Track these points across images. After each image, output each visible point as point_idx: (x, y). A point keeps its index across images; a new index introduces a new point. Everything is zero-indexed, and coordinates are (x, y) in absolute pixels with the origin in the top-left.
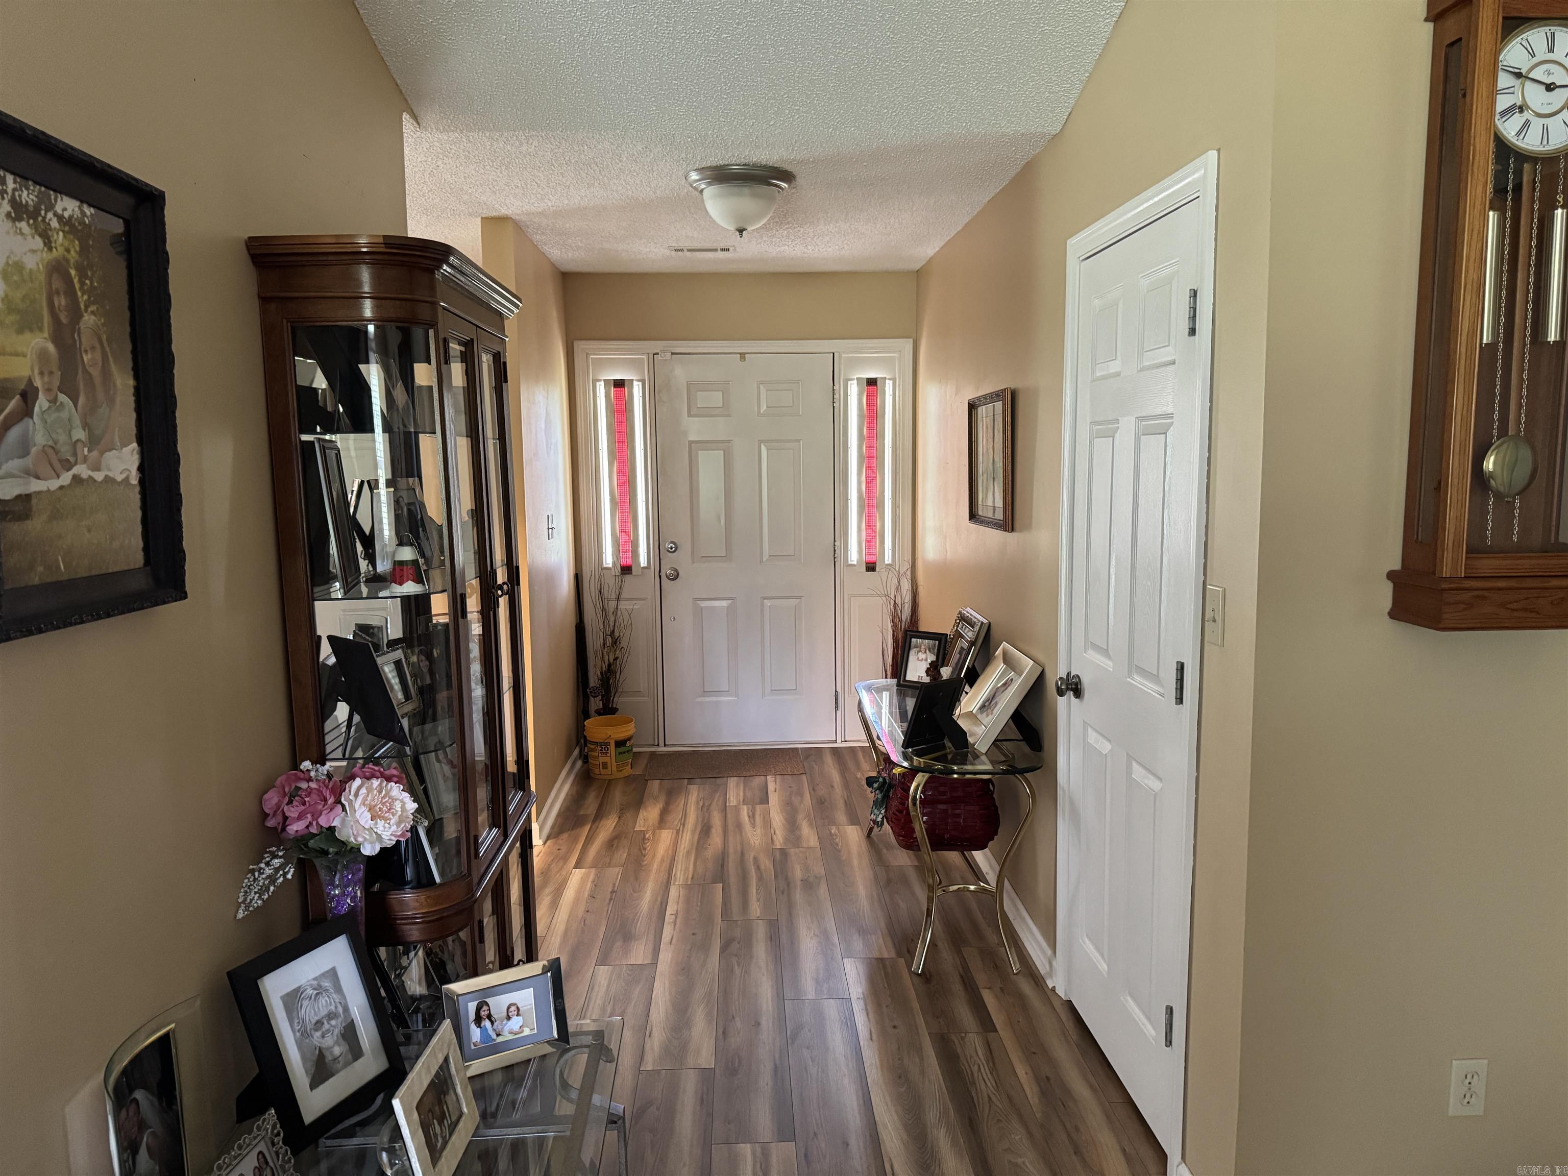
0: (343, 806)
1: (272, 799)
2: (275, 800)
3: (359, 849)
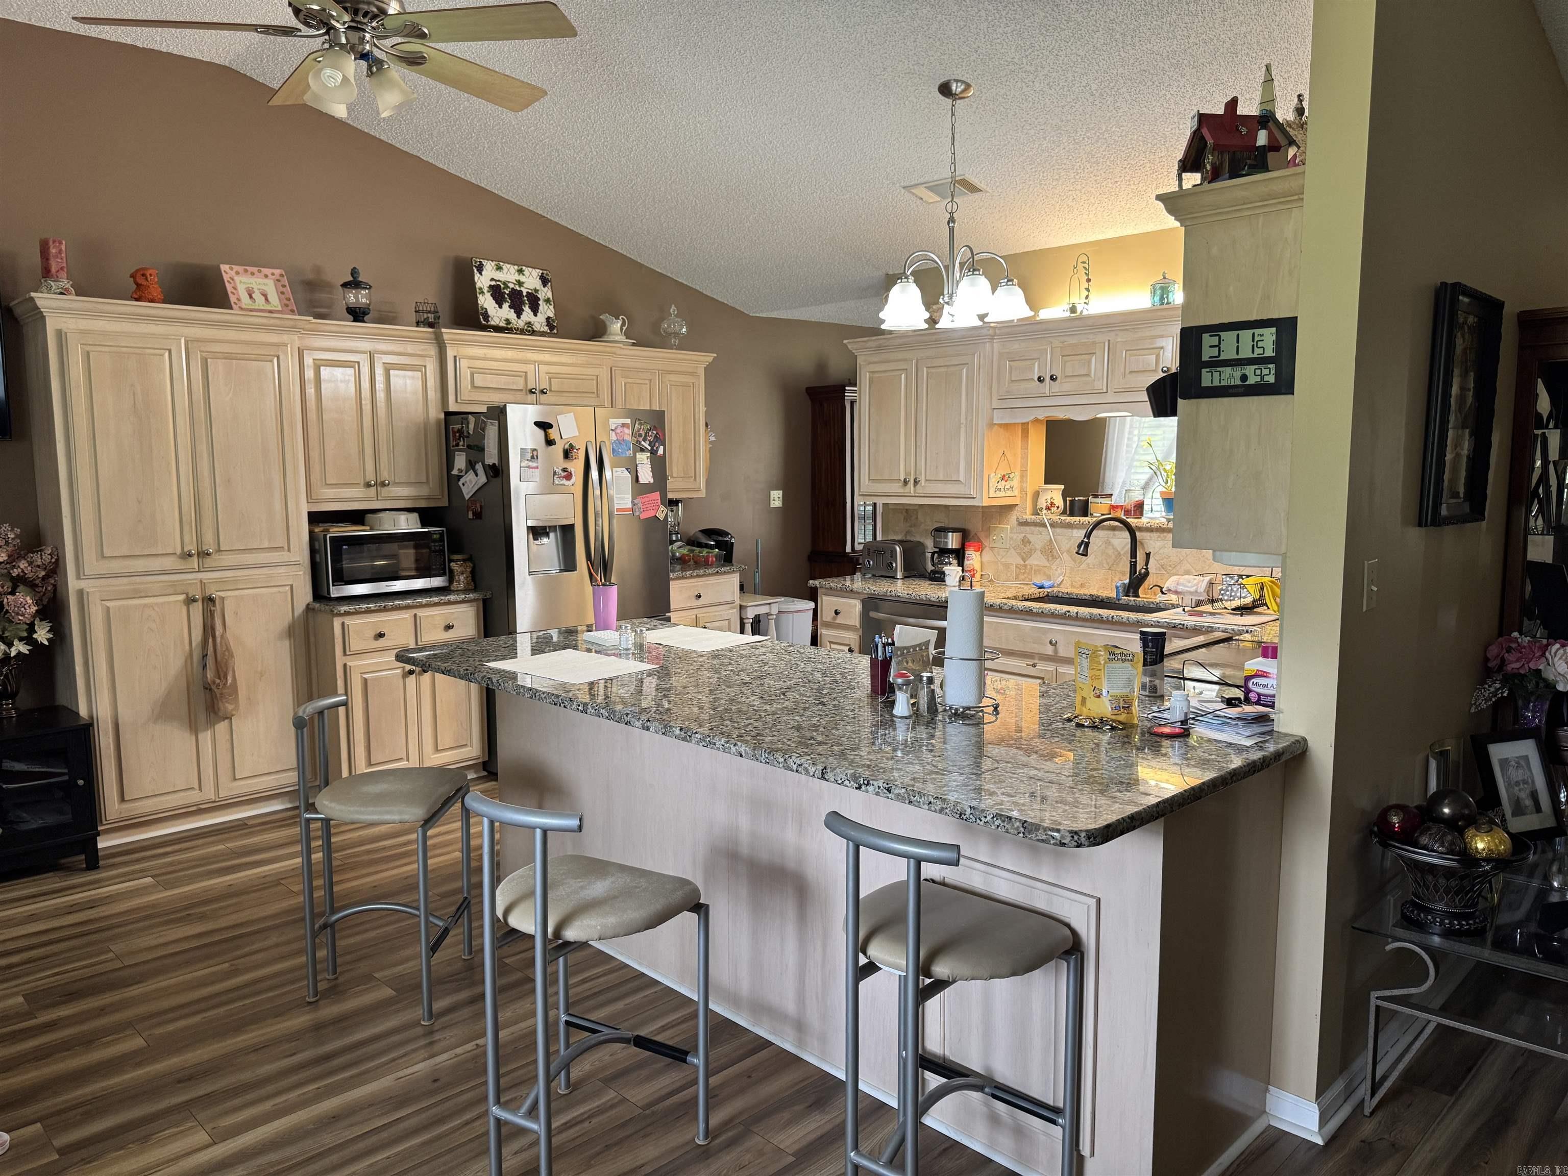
0: (1547, 659)
1: (1493, 651)
2: (1496, 651)
3: (1555, 687)
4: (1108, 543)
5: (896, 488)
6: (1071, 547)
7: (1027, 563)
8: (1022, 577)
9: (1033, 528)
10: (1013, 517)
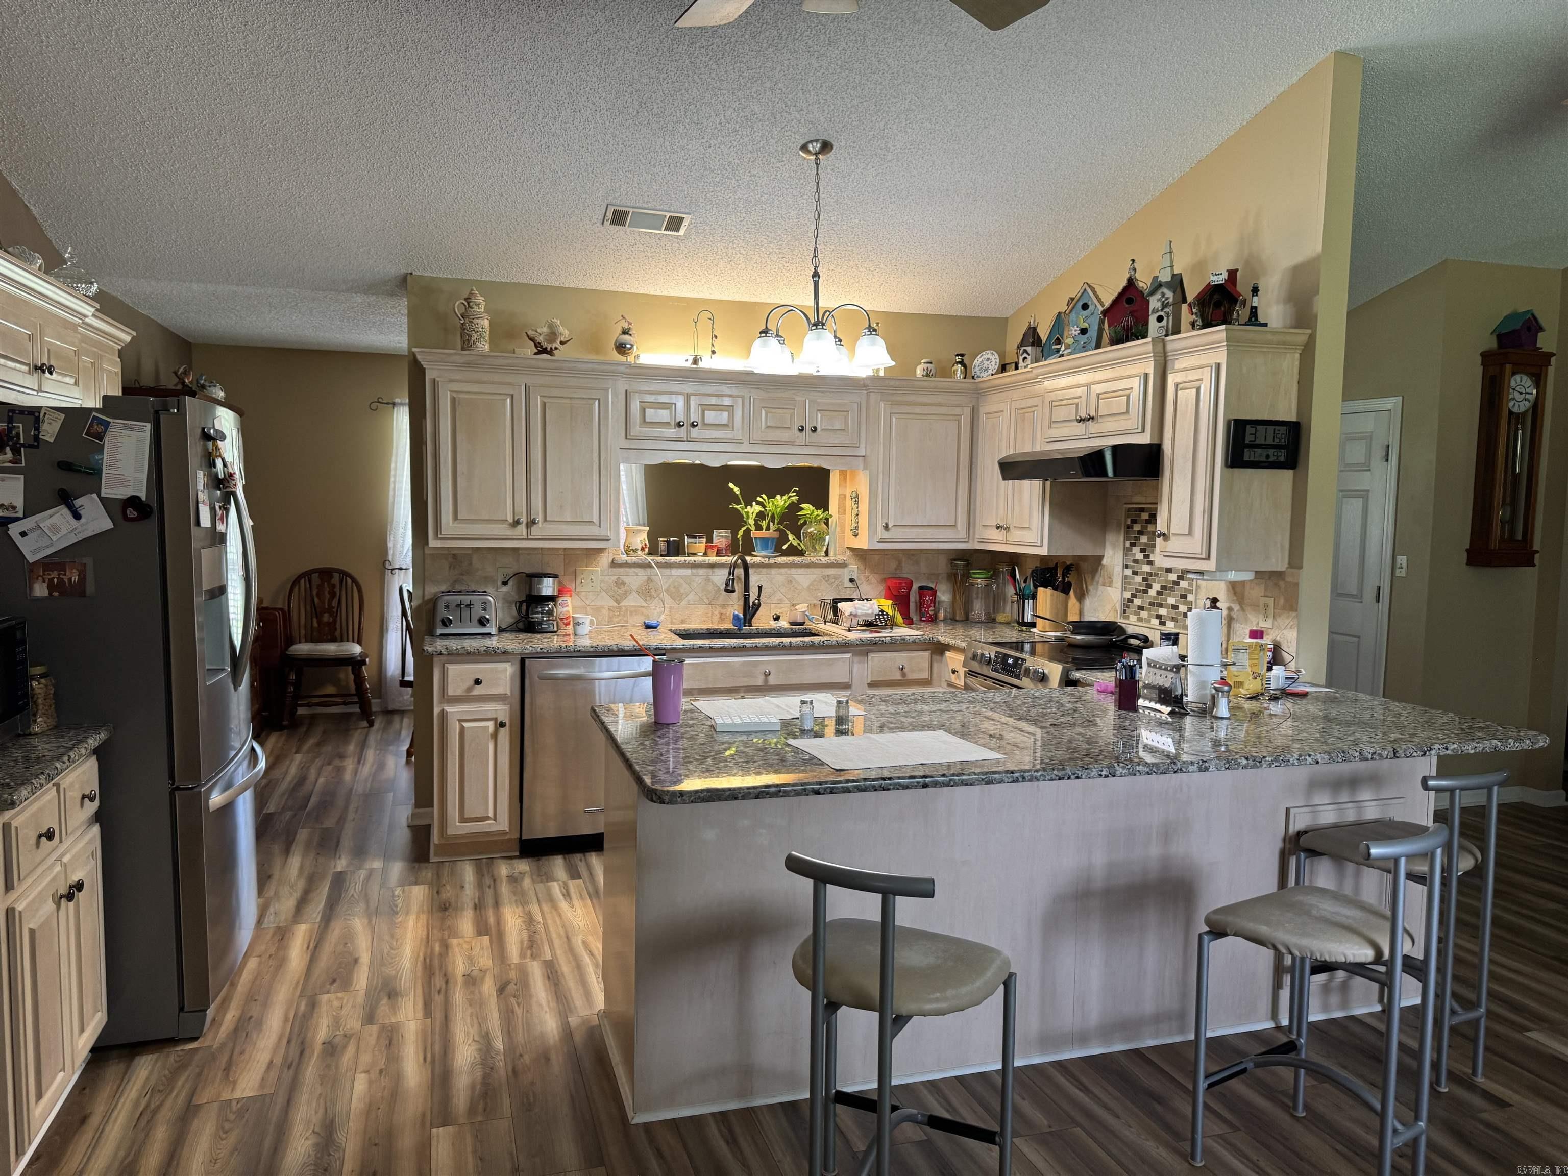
4: (708, 580)
5: (502, 530)
6: (670, 586)
7: (622, 604)
8: (616, 620)
9: (627, 569)
10: (605, 560)
